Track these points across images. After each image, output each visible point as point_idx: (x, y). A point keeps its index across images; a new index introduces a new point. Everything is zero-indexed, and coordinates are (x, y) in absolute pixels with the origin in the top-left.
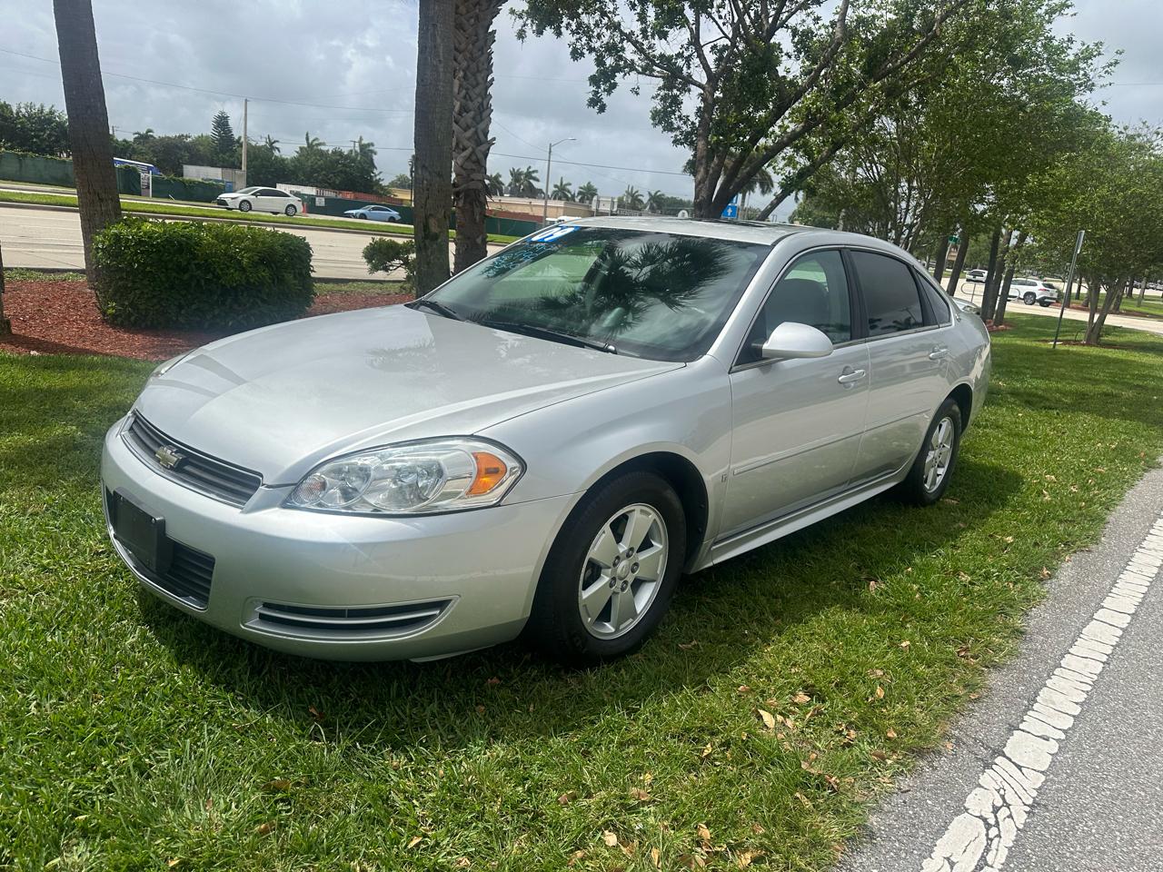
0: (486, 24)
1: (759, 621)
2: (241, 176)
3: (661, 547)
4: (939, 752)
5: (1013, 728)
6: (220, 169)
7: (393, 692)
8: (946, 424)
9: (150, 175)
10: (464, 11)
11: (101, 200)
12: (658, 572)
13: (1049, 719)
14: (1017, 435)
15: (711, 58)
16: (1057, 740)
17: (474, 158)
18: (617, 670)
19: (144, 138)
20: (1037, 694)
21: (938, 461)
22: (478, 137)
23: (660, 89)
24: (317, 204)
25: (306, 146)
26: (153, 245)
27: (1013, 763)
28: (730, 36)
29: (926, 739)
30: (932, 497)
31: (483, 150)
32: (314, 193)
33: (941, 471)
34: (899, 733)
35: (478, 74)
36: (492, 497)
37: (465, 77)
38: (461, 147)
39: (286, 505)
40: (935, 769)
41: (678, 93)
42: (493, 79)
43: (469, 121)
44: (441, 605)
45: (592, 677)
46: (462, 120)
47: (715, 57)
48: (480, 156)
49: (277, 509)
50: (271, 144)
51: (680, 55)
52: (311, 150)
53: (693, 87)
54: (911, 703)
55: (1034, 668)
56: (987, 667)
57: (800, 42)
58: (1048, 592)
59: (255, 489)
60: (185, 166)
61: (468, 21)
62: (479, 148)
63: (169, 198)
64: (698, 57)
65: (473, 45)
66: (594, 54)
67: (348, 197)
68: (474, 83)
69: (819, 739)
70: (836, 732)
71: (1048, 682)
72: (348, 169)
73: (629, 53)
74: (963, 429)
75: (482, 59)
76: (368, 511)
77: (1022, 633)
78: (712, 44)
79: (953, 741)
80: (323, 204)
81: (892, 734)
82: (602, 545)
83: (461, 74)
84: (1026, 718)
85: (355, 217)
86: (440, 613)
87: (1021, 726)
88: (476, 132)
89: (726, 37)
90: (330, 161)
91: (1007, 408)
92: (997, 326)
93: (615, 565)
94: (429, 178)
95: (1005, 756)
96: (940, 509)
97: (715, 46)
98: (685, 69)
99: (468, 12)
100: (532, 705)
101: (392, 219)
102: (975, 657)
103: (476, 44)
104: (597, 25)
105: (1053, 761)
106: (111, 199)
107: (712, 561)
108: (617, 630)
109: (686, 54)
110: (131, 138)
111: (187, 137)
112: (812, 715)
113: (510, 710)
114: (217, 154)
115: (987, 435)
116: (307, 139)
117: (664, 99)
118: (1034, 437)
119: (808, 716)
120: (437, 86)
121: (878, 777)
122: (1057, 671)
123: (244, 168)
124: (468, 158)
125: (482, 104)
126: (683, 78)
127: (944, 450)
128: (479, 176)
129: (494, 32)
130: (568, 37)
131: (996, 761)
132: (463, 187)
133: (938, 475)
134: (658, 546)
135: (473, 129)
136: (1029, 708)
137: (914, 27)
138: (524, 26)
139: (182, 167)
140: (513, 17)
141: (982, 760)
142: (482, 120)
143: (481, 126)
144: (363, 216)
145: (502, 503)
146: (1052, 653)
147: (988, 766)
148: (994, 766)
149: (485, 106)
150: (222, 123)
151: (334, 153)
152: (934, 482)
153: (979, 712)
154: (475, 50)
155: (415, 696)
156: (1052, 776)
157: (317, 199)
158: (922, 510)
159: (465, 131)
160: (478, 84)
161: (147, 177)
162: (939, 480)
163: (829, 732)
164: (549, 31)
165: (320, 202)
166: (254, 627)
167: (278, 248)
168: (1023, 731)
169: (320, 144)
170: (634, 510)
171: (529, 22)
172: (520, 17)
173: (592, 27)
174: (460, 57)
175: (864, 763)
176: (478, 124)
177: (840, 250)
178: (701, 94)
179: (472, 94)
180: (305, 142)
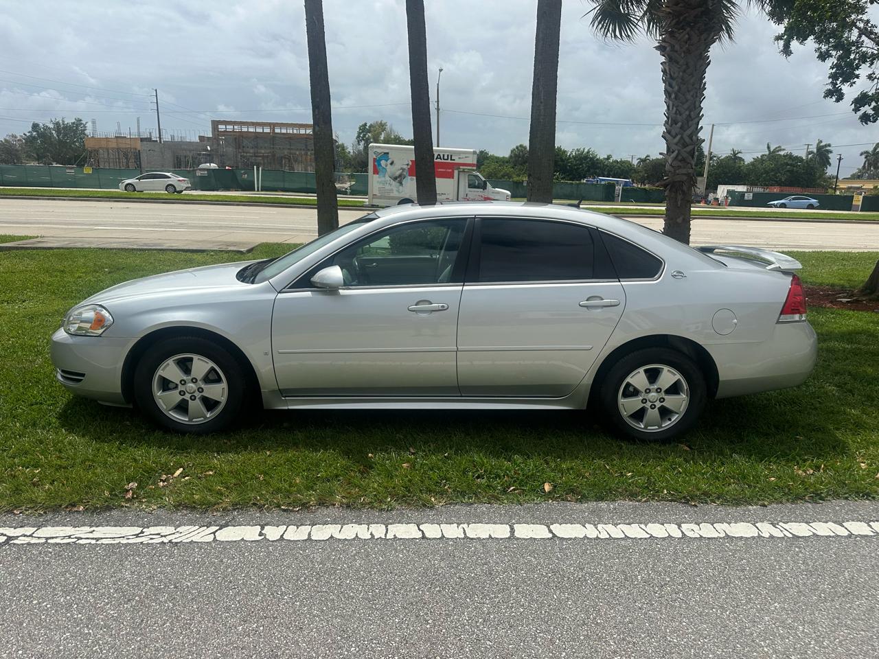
22: (684, 142)
24: (746, 198)
25: (766, 153)
32: (745, 190)
37: (676, 98)
38: (670, 150)
50: (735, 155)
52: (769, 156)
63: (631, 201)
67: (775, 190)
68: (684, 100)
80: (751, 198)
85: (776, 206)
101: (811, 207)
116: (769, 148)
123: (705, 175)
144: (783, 206)
151: (787, 156)
157: (746, 194)
159: (674, 137)
161: (619, 189)
165: (749, 197)
169: (780, 151)
174: (674, 83)
180: (767, 150)
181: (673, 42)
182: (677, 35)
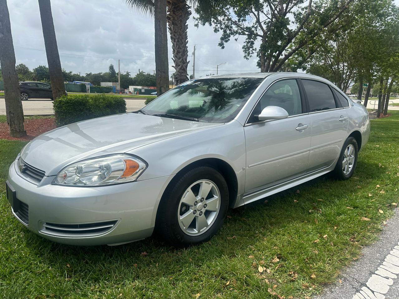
0: (184, 22)
1: (264, 227)
2: (118, 84)
3: (217, 197)
4: (335, 285)
5: (372, 273)
6: (112, 83)
7: (102, 258)
8: (351, 147)
9: (89, 86)
10: (177, 19)
11: (59, 91)
12: (217, 208)
13: (390, 269)
14: (387, 152)
15: (264, 27)
16: (393, 279)
17: (182, 68)
18: (198, 249)
19: (88, 75)
20: (385, 257)
21: (349, 162)
22: (184, 61)
23: (247, 39)
24: (142, 91)
25: (139, 73)
26: (71, 103)
27: (370, 290)
28: (271, 18)
29: (329, 279)
30: (347, 177)
31: (185, 65)
32: (141, 88)
33: (351, 166)
34: (317, 276)
35: (182, 40)
36: (133, 178)
37: (178, 41)
38: (178, 65)
39: (53, 183)
40: (332, 292)
41: (253, 40)
42: (188, 41)
43: (180, 56)
44: (114, 222)
45: (186, 252)
46: (178, 56)
47: (266, 26)
48: (184, 67)
49: (50, 185)
50: (128, 73)
51: (253, 27)
52: (141, 75)
53: (258, 37)
54: (324, 261)
55: (385, 246)
56: (363, 245)
57: (297, 17)
58: (395, 213)
59: (42, 177)
60: (101, 83)
61: (178, 22)
62: (184, 65)
63: (95, 93)
64: (260, 26)
65: (180, 30)
66: (223, 30)
67: (152, 88)
69: (280, 278)
70: (289, 275)
71: (391, 252)
72: (152, 80)
73: (235, 28)
74: (359, 149)
75: (183, 34)
76: (83, 185)
77: (381, 230)
78: (264, 21)
79: (343, 279)
80: (144, 91)
81: (313, 276)
82: (188, 197)
83: (177, 40)
84: (378, 268)
86: (114, 226)
87: (376, 272)
88: (183, 59)
89: (270, 19)
90: (146, 77)
91: (384, 143)
92: (385, 115)
93: (195, 205)
94: (160, 74)
95: (366, 286)
96: (351, 181)
97: (266, 22)
98: (255, 31)
99: (178, 19)
100: (158, 264)
102: (358, 241)
103: (181, 30)
104: (223, 20)
105: (390, 289)
106: (63, 90)
107: (244, 203)
108: (199, 232)
109: (255, 26)
110: (85, 75)
111: (101, 73)
112: (278, 267)
113: (148, 265)
114: (111, 78)
115: (374, 152)
116: (139, 71)
117: (248, 43)
118: (394, 152)
119: (276, 268)
120: (162, 42)
121: (305, 296)
122: (396, 247)
123: (119, 82)
124: (181, 69)
125: (184, 50)
126: (254, 34)
127: (351, 158)
128: (185, 74)
129: (187, 25)
130: (214, 25)
131: (362, 289)
132: (179, 78)
133: (350, 168)
134: (216, 197)
135: (181, 59)
136: (381, 264)
137: (338, 6)
138: (198, 23)
139: (100, 83)
140: (195, 20)
141: (356, 288)
142: (184, 55)
143: (184, 57)
145: (137, 180)
146: (394, 239)
147: (358, 291)
148: (361, 291)
149: (185, 50)
150: (111, 68)
151: (147, 75)
152: (348, 171)
153: (357, 266)
154: (181, 32)
155: (111, 260)
156: (389, 296)
157: (142, 90)
158: (343, 182)
159: (179, 59)
160: (182, 43)
161: (88, 87)
162: (350, 169)
163: (285, 275)
164: (207, 24)
166: (44, 232)
167: (112, 101)
168: (377, 274)
169: (143, 73)
170: (202, 182)
171: (200, 21)
172: (197, 20)
173: (222, 20)
174: (176, 35)
175: (298, 289)
176: (183, 57)
177: (296, 79)
178: (262, 39)
179: (180, 46)
180: (139, 72)
181: (174, 16)
182: (176, 13)
